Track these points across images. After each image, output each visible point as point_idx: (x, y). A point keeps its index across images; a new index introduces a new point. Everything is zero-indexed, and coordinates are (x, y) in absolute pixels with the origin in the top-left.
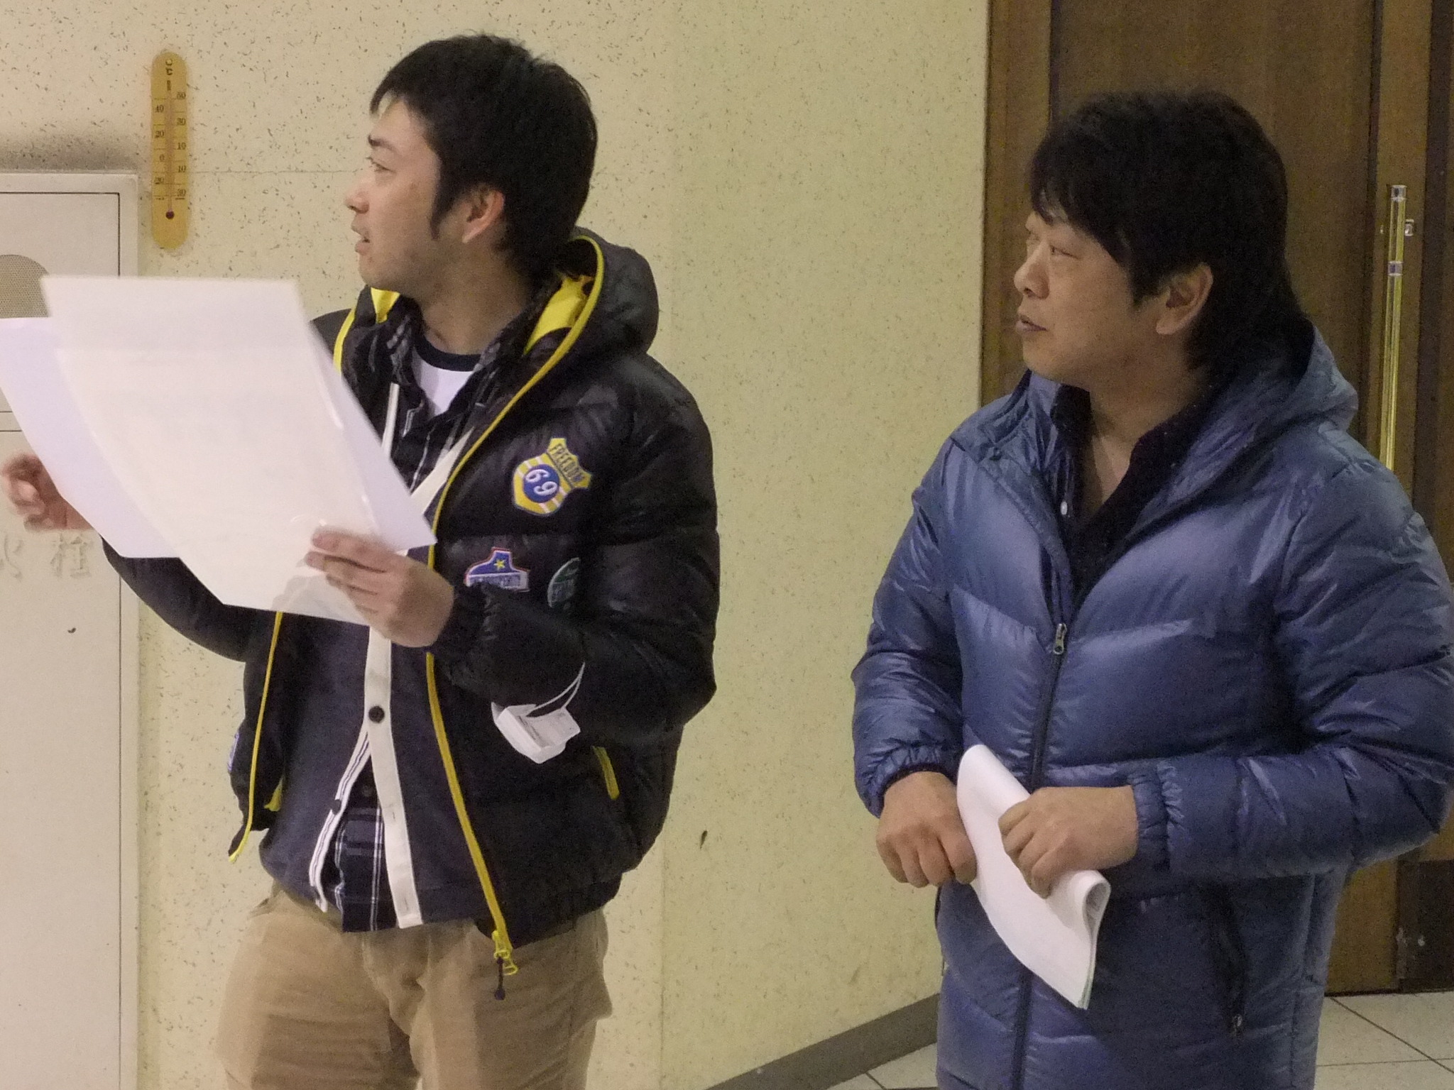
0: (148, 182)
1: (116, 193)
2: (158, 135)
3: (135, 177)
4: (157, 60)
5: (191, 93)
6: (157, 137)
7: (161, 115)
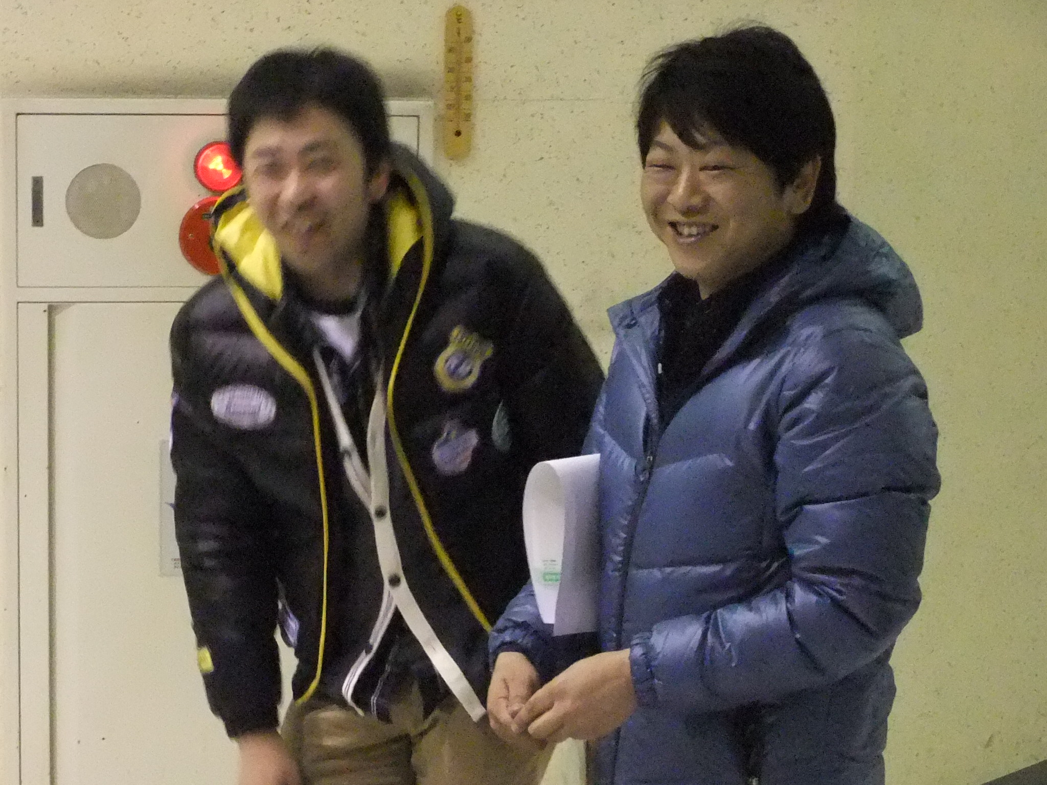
0: (442, 106)
1: (416, 116)
2: (450, 70)
3: (431, 103)
4: (449, 12)
5: (476, 37)
6: (449, 72)
7: (453, 56)
